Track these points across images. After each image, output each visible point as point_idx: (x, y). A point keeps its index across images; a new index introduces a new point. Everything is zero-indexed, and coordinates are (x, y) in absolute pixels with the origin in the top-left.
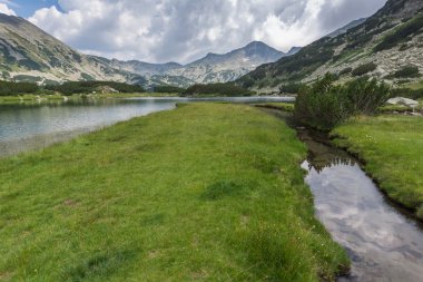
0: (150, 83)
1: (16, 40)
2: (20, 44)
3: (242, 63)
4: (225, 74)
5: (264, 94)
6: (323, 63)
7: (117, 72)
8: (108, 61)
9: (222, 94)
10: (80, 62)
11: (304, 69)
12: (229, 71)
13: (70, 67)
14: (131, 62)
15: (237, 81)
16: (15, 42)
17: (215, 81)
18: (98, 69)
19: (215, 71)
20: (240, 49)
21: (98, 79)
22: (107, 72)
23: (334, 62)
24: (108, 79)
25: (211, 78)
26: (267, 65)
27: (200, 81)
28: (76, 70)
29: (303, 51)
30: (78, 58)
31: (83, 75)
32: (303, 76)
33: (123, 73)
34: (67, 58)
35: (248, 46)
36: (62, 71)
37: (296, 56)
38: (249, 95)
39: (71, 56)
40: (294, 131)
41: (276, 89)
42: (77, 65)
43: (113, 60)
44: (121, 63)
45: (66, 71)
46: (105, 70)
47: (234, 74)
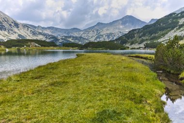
0: (61, 41)
3: (119, 29)
4: (108, 36)
5: (134, 48)
6: (173, 29)
7: (40, 33)
8: (35, 27)
9: (107, 48)
10: (18, 27)
11: (160, 33)
12: (111, 34)
13: (12, 30)
14: (49, 28)
15: (116, 40)
17: (102, 40)
18: (29, 32)
19: (102, 34)
20: (118, 20)
21: (28, 38)
22: (34, 34)
23: (179, 28)
24: (35, 38)
25: (100, 38)
26: (135, 30)
27: (92, 40)
28: (15, 32)
29: (159, 21)
30: (17, 25)
31: (19, 35)
32: (159, 37)
33: (44, 35)
34: (10, 25)
35: (123, 18)
36: (6, 33)
37: (154, 25)
38: (124, 49)
39: (13, 24)
40: (155, 74)
41: (142, 45)
42: (16, 30)
43: (38, 26)
44: (43, 28)
45: (9, 33)
46: (33, 32)
47: (114, 36)
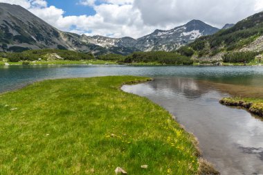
1: (15, 21)
2: (17, 24)
4: (169, 46)
8: (79, 36)
10: (58, 36)
12: (172, 44)
13: (50, 40)
14: (95, 37)
16: (14, 23)
18: (70, 42)
22: (77, 44)
25: (158, 49)
28: (54, 43)
30: (56, 34)
31: (59, 46)
33: (88, 46)
34: (49, 34)
36: (44, 44)
39: (51, 33)
42: (55, 40)
43: (83, 36)
44: (88, 37)
45: (47, 43)
46: (76, 42)
47: (176, 46)
